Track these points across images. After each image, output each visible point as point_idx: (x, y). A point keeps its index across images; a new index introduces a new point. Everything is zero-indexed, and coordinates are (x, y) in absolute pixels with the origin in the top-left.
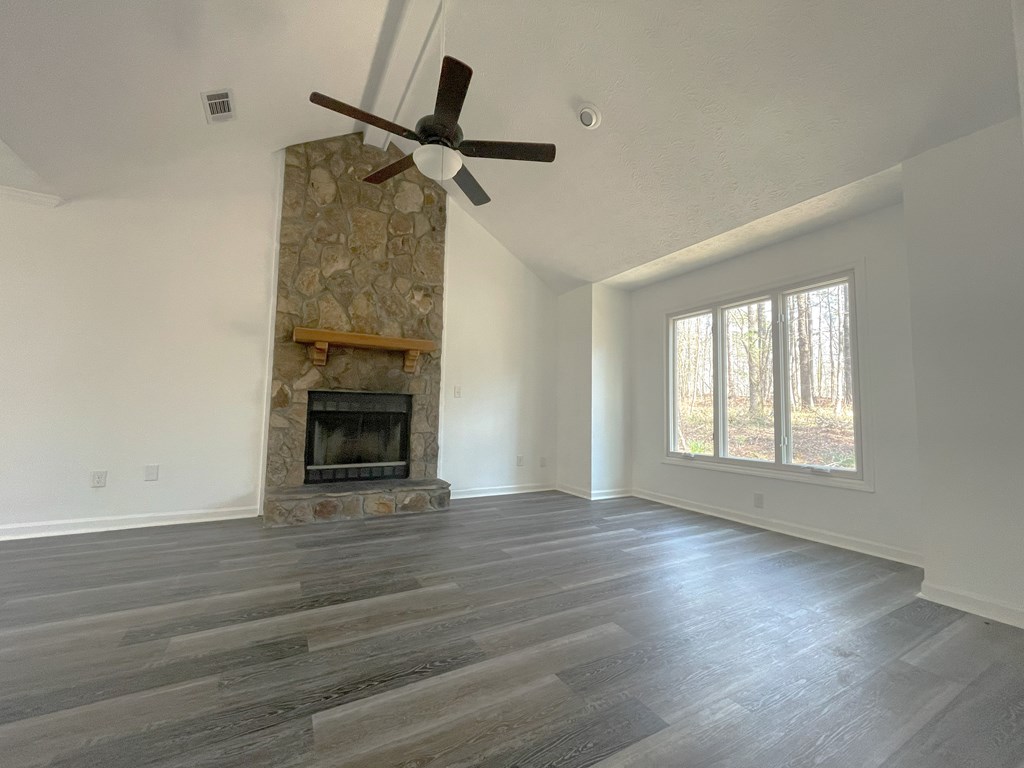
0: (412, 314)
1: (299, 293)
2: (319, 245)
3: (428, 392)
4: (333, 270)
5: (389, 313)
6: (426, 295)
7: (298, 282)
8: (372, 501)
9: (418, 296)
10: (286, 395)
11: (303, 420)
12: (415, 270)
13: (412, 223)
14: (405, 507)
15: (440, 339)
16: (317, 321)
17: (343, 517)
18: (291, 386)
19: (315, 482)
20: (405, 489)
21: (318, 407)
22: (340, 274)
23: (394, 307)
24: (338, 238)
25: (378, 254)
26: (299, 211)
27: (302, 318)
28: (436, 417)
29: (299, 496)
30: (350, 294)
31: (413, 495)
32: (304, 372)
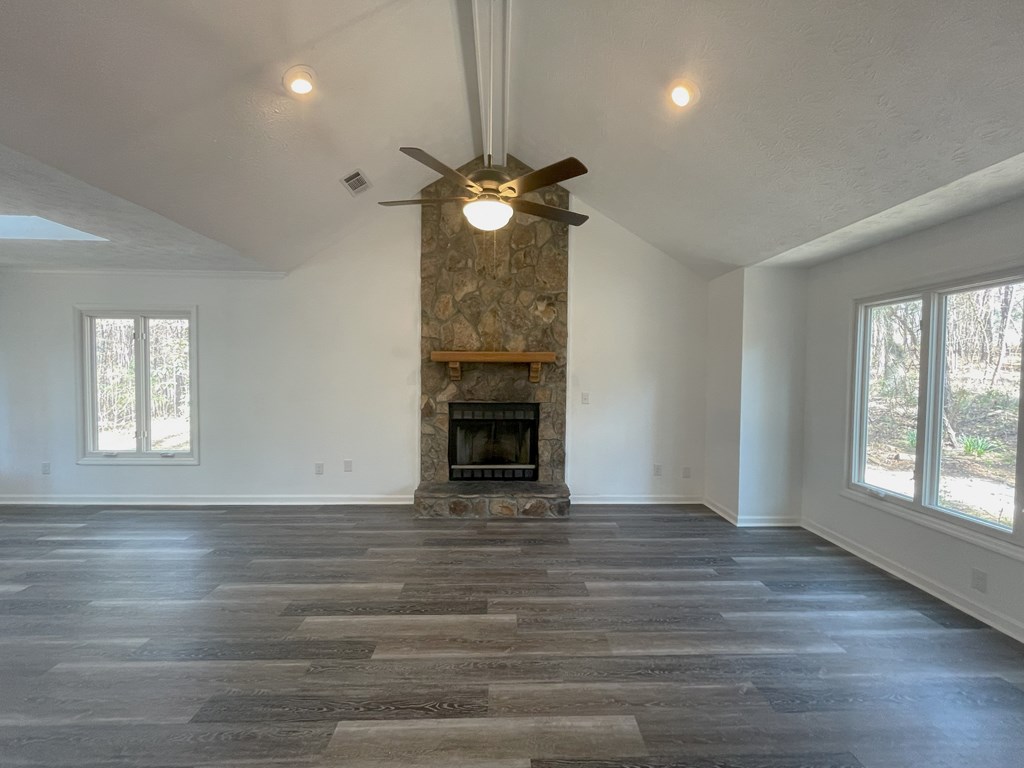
0: (536, 325)
1: (437, 318)
2: (451, 273)
3: (553, 400)
4: (463, 293)
5: (515, 326)
6: (549, 305)
7: (436, 309)
8: (497, 503)
9: (542, 307)
10: (431, 407)
11: (446, 428)
12: (537, 281)
13: (533, 235)
14: (525, 512)
15: (565, 347)
16: (452, 341)
17: (472, 515)
18: (435, 400)
19: (457, 479)
20: (525, 495)
21: (457, 416)
22: (470, 296)
23: (518, 320)
24: (466, 263)
25: (501, 272)
26: (434, 245)
27: (440, 340)
28: (563, 424)
29: (437, 495)
30: (479, 313)
31: (533, 501)
32: (443, 387)
